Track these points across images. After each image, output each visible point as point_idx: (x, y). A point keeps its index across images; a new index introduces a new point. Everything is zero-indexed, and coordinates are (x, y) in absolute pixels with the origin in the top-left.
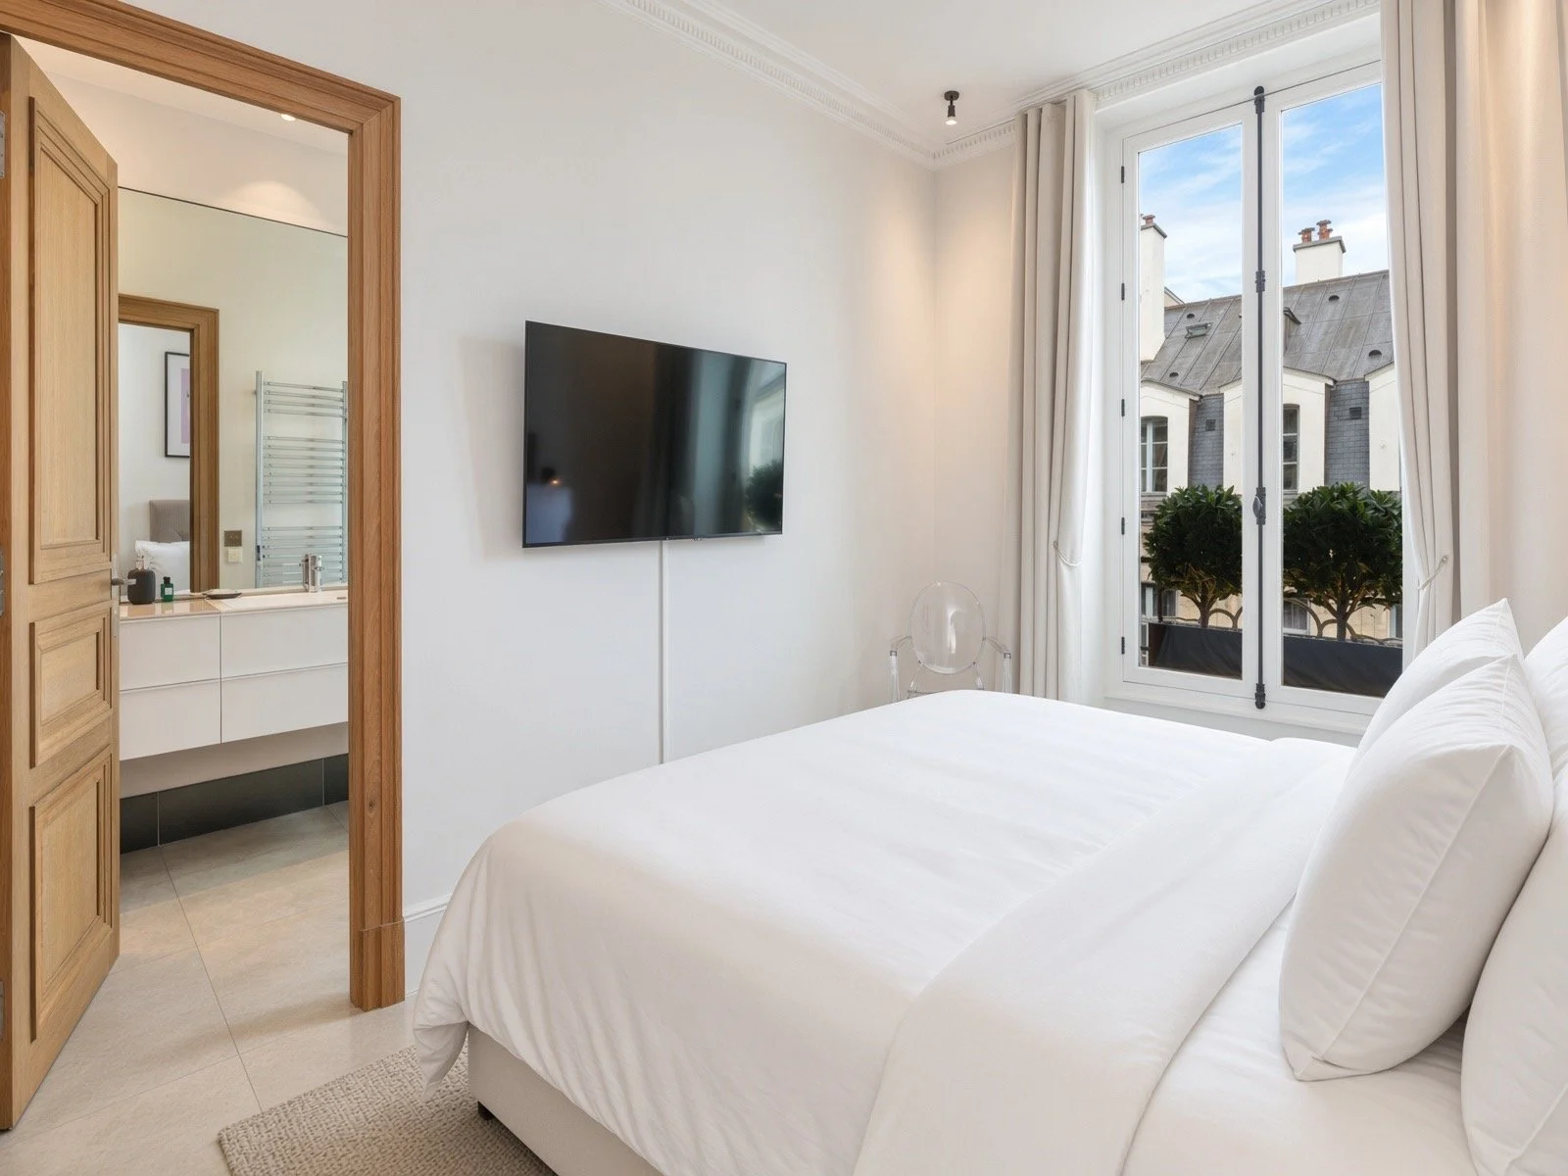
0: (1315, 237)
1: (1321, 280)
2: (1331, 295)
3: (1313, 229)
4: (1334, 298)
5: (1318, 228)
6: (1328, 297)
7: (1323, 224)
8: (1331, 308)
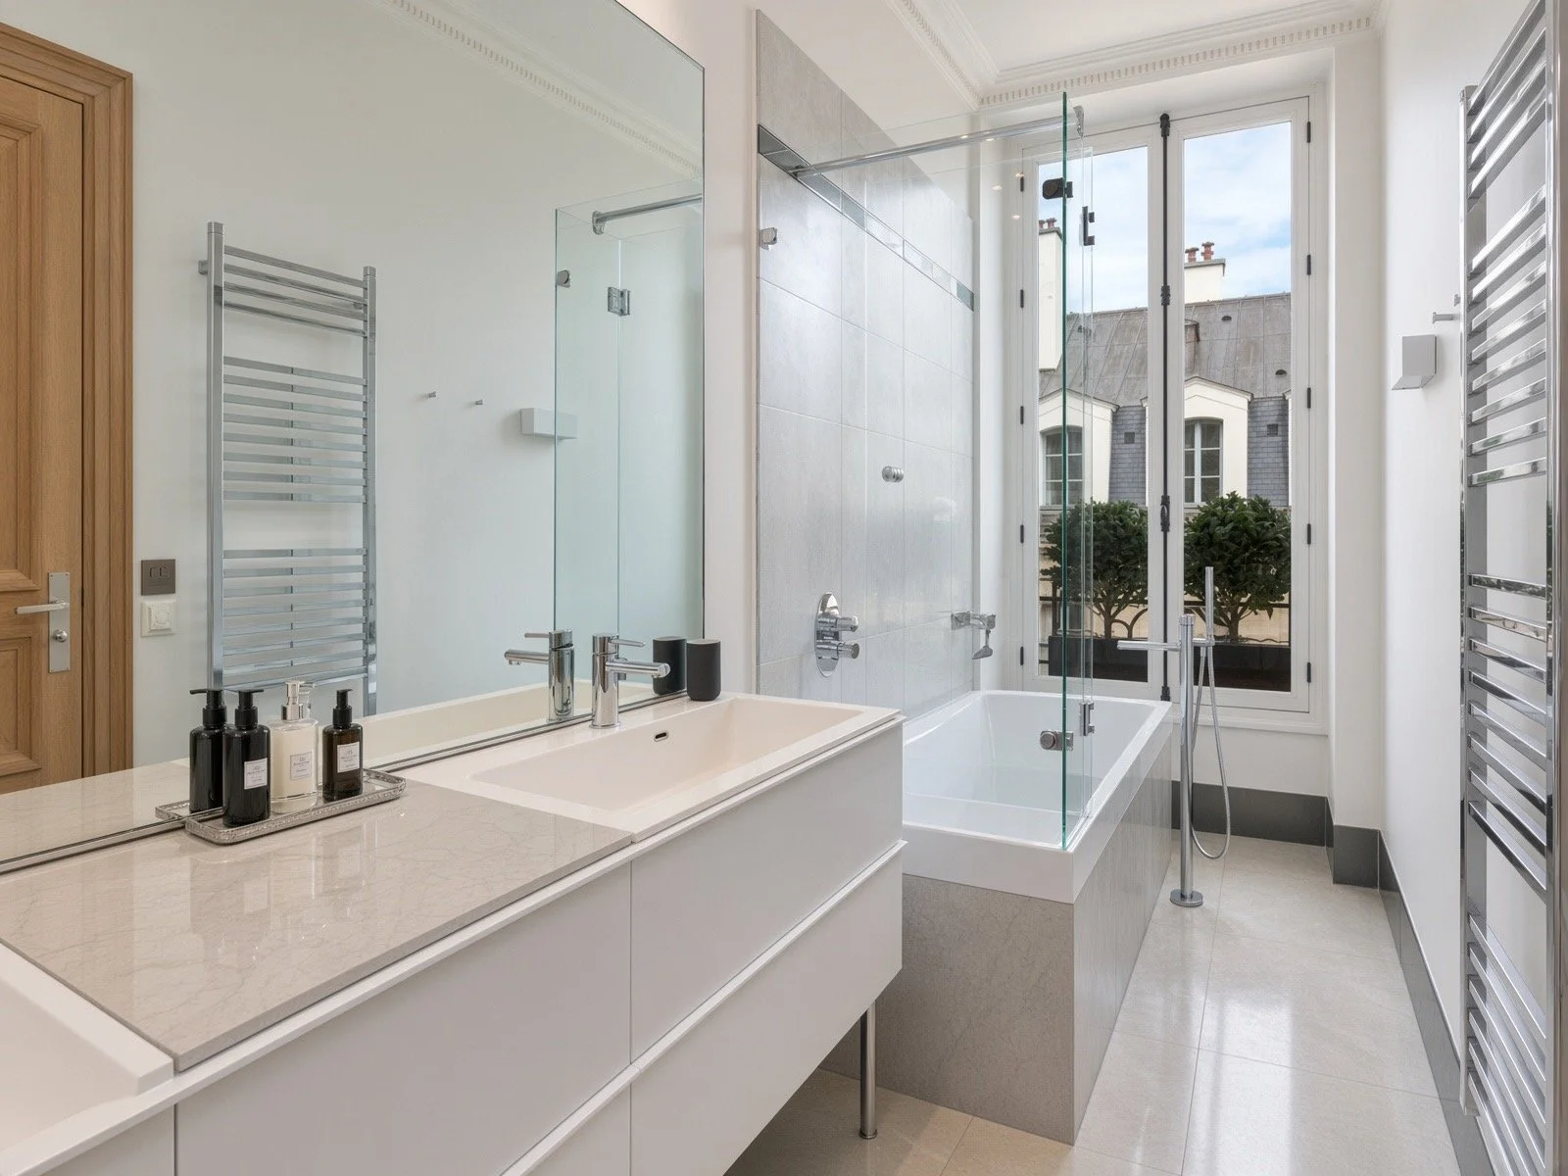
0: (1199, 257)
1: (1211, 300)
2: (1225, 314)
3: (1197, 249)
4: (1227, 319)
5: (1202, 249)
6: (1222, 316)
7: (1208, 246)
8: (1227, 326)
